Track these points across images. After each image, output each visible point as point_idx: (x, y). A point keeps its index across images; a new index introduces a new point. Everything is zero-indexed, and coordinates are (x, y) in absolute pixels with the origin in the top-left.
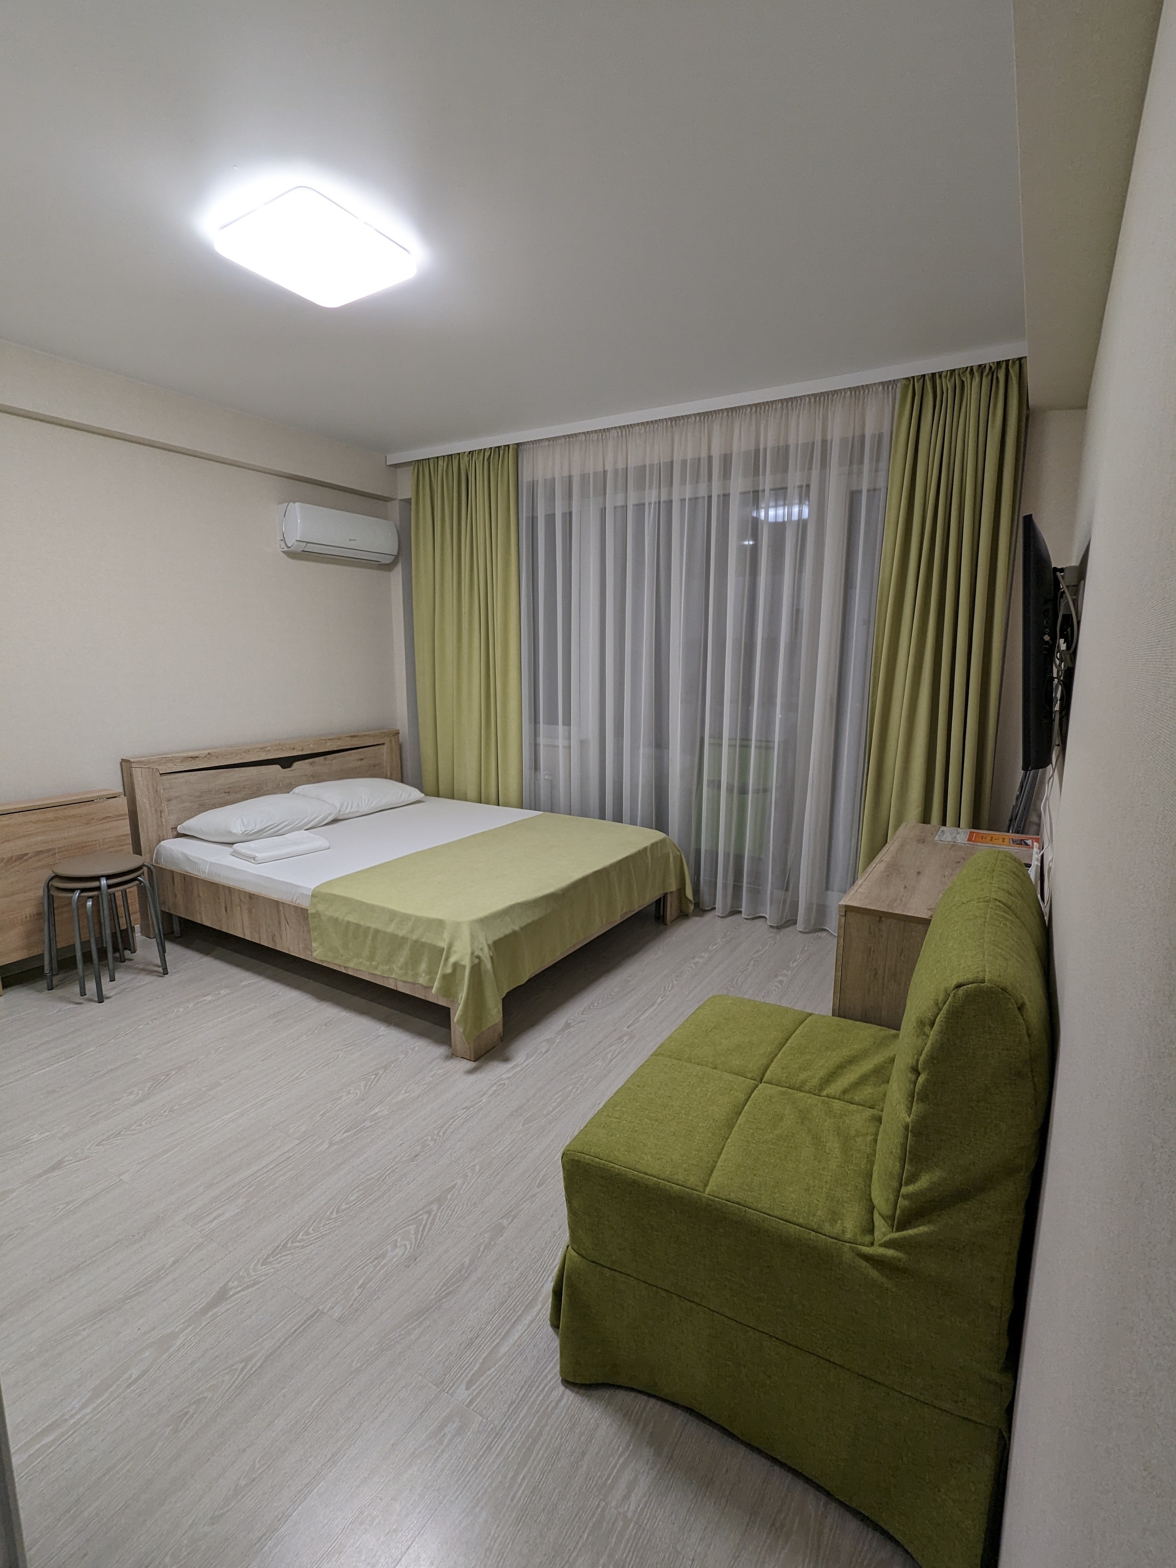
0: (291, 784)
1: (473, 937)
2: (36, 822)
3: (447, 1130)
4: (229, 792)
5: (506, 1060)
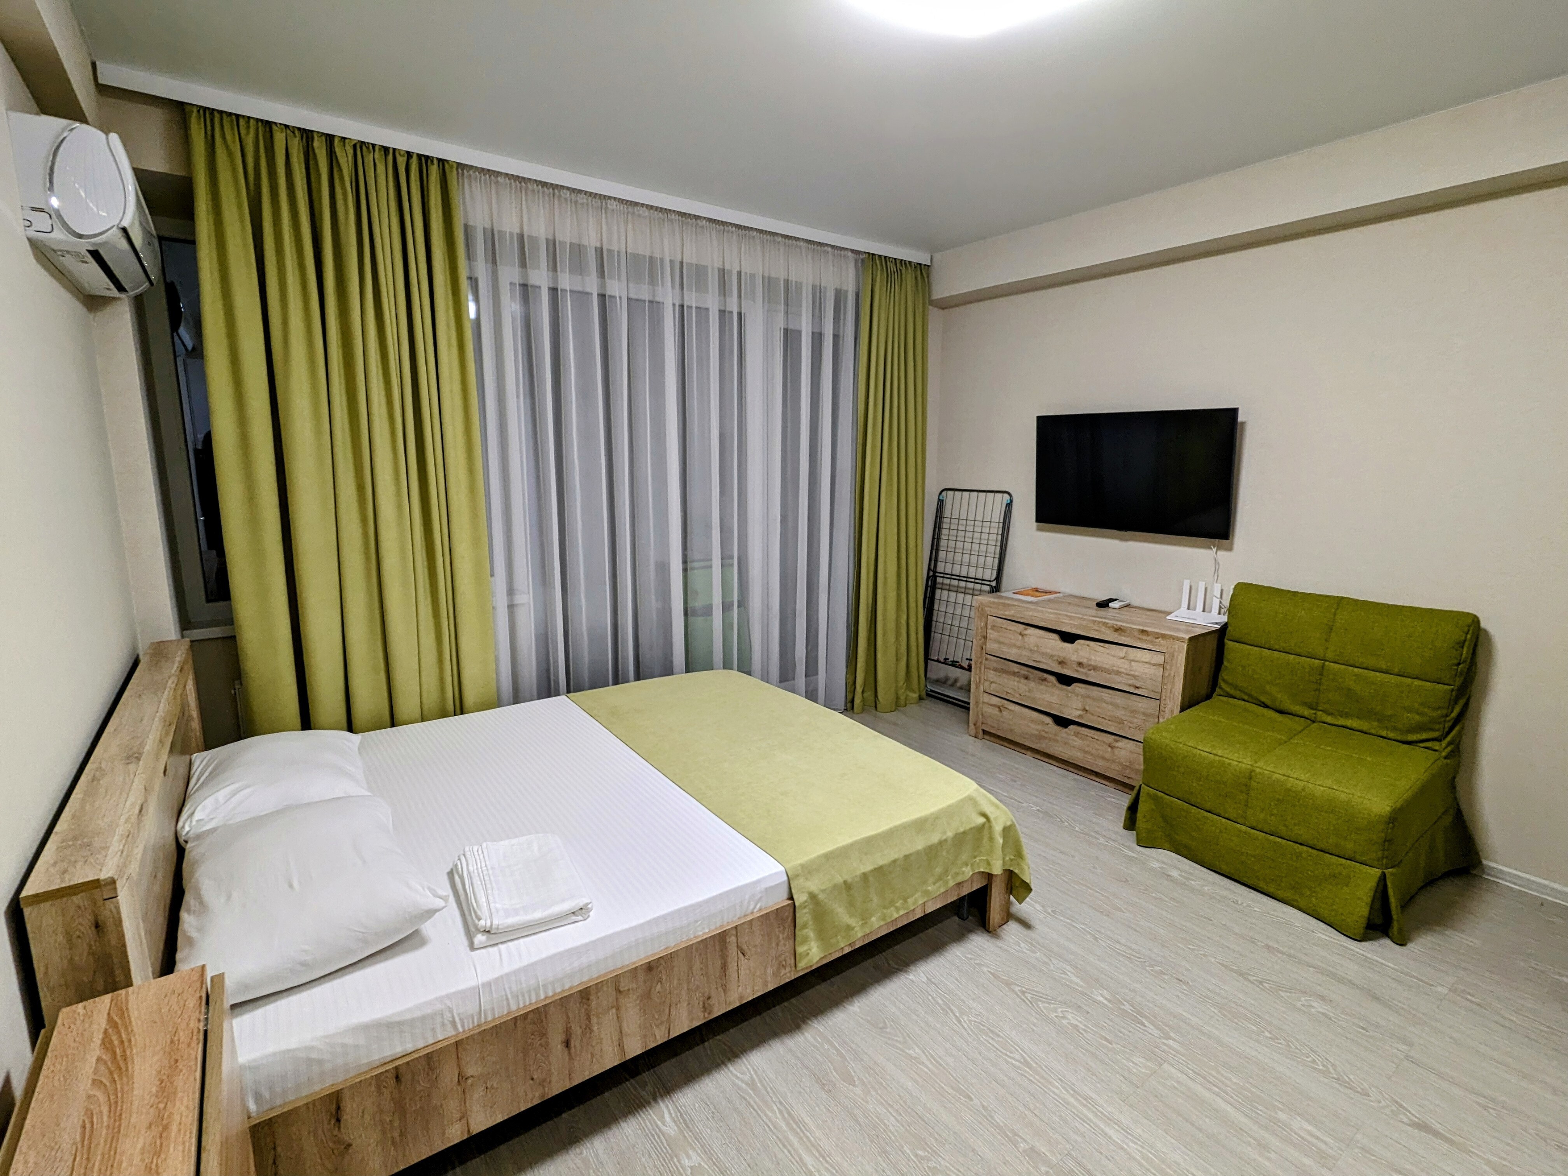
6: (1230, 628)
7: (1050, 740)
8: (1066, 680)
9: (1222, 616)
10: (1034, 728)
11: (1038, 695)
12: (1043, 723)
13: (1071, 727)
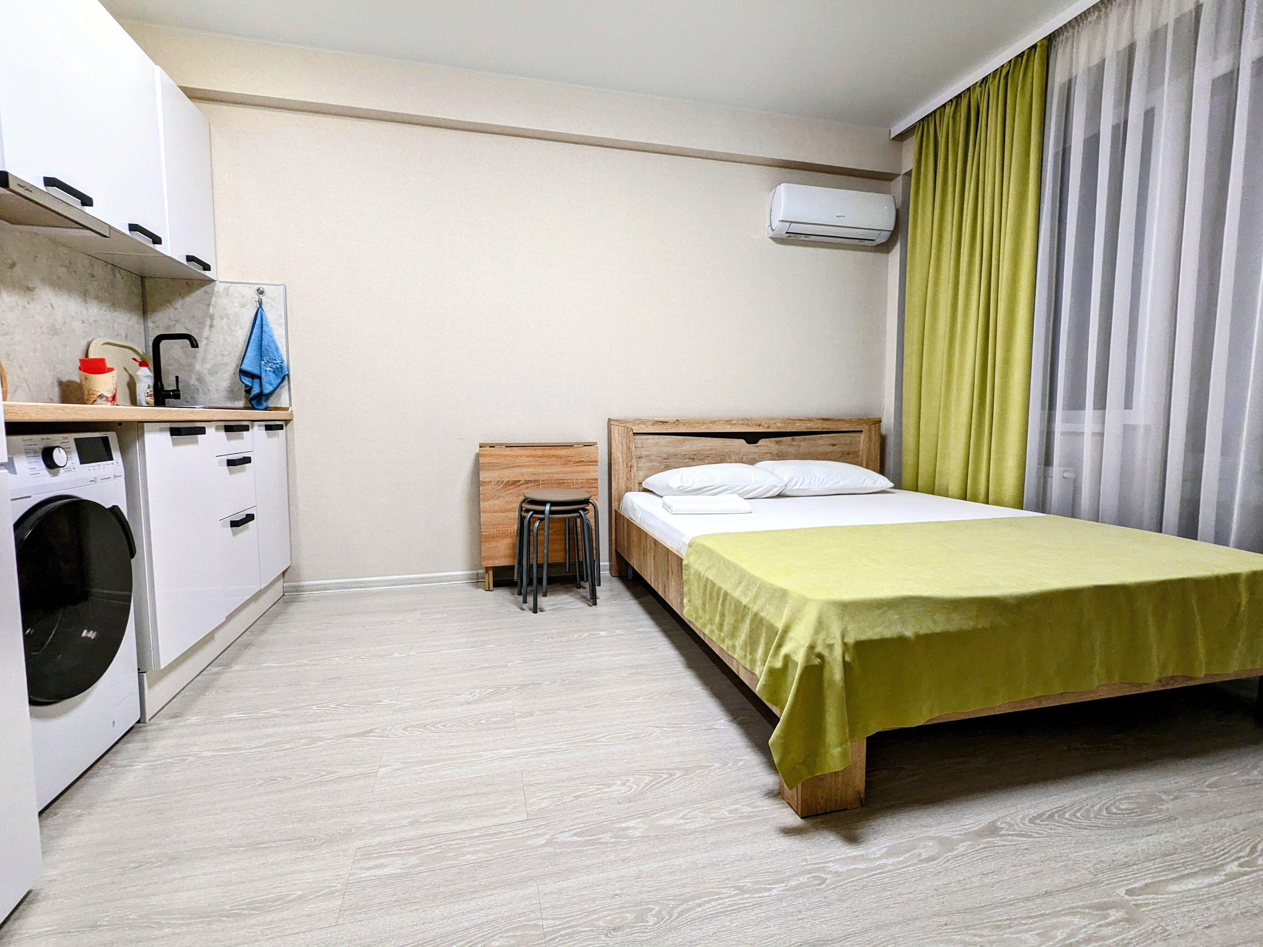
0: (754, 459)
1: (820, 625)
2: (528, 456)
3: (689, 910)
4: (693, 459)
5: (852, 839)
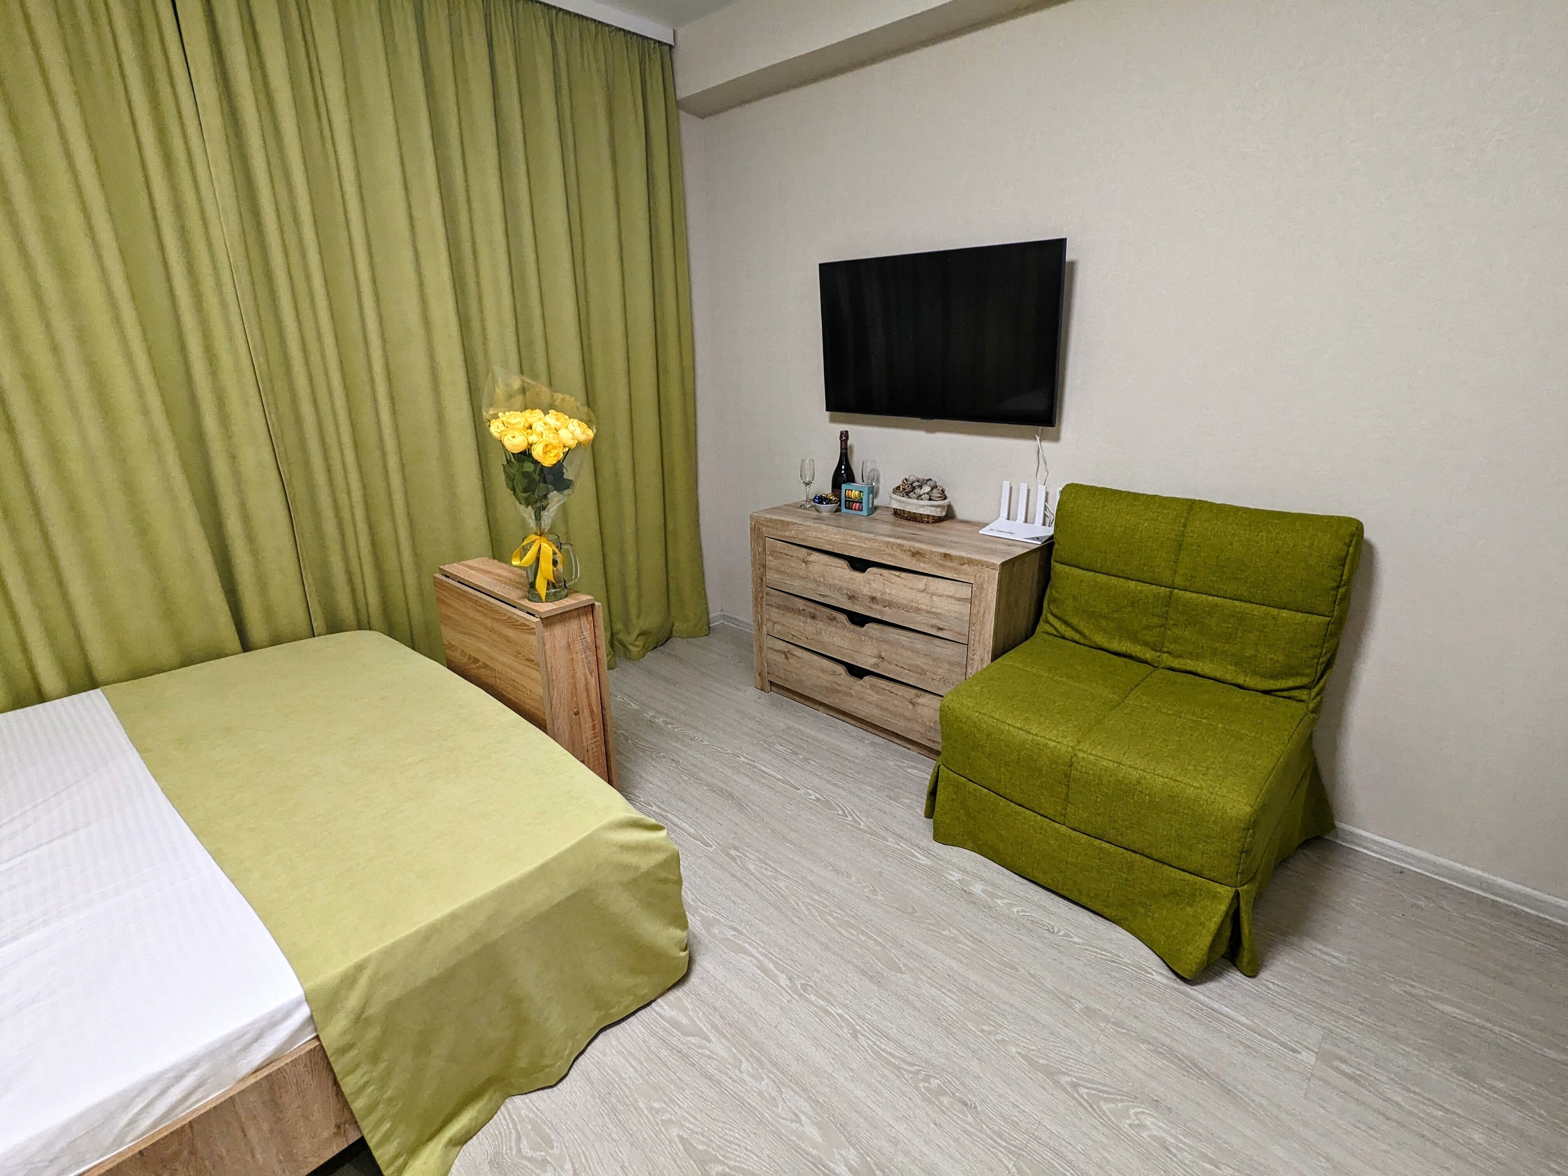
6: (1056, 546)
7: (845, 694)
8: (859, 620)
9: (1047, 527)
10: (825, 680)
11: (826, 638)
12: (834, 673)
13: (866, 678)
